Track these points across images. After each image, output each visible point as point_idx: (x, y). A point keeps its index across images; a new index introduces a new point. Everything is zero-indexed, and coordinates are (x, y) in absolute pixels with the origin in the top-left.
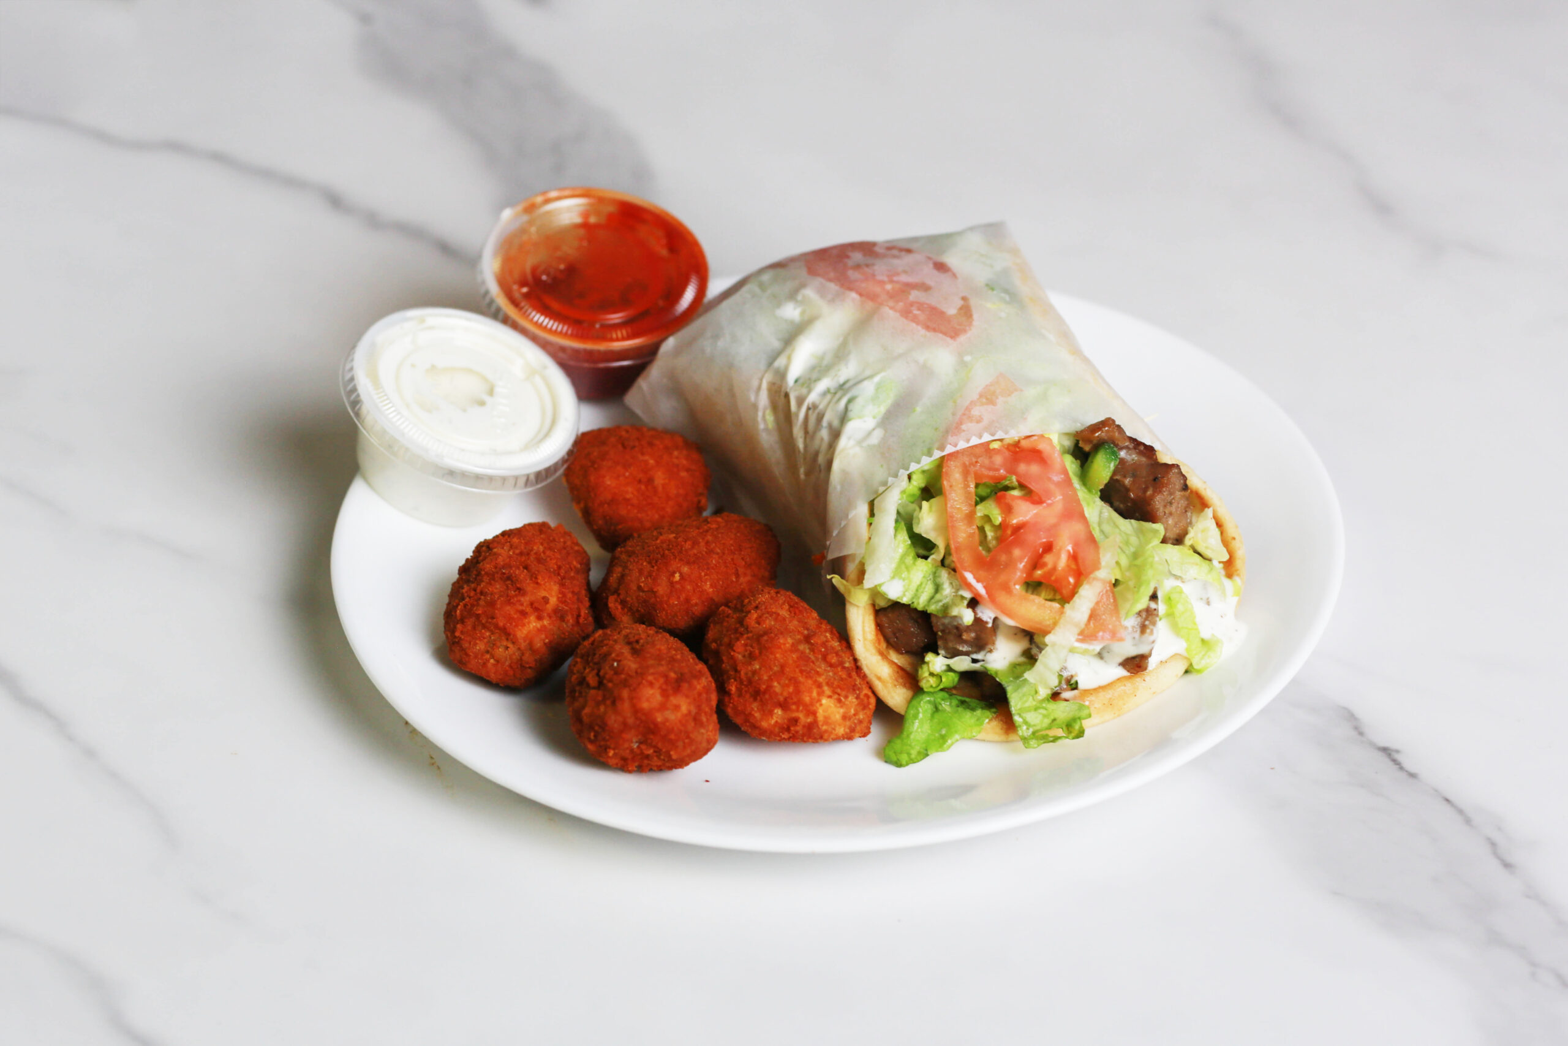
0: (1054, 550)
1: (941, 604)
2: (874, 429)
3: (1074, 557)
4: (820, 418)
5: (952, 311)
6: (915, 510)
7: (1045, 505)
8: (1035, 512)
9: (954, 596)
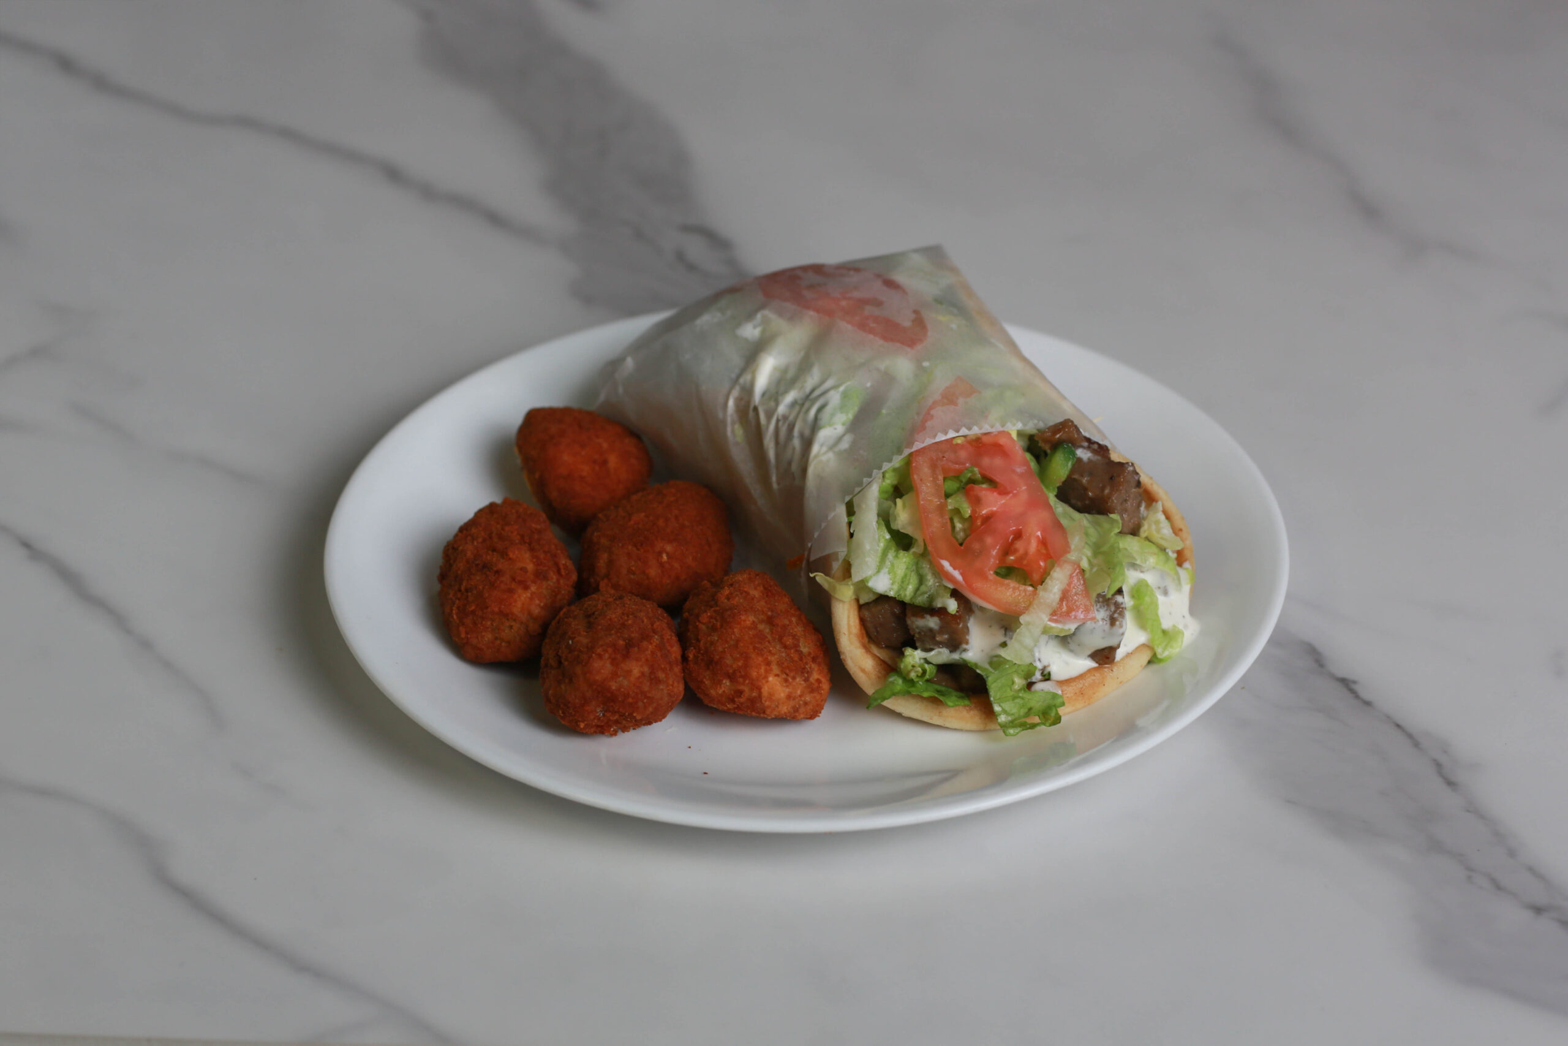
0: (1024, 537)
1: (926, 595)
2: (843, 435)
3: (1043, 542)
4: (791, 428)
5: (907, 324)
6: (891, 507)
7: (1011, 495)
8: (1003, 501)
9: (938, 586)
